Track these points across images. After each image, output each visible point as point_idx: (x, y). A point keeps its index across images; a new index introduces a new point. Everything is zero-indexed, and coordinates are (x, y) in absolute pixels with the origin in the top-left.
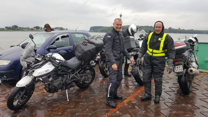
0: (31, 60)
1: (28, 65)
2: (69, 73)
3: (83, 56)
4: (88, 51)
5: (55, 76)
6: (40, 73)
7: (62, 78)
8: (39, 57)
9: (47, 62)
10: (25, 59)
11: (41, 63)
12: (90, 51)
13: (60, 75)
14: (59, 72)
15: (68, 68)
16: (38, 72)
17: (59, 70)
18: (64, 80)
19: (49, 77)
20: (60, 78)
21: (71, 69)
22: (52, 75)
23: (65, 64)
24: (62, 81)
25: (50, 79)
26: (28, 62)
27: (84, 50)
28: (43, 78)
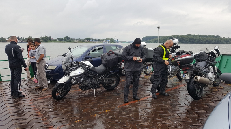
0: (69, 64)
1: (66, 68)
2: (96, 76)
3: (107, 63)
4: (110, 60)
5: (86, 77)
6: (74, 74)
7: (91, 80)
8: (74, 63)
9: (79, 67)
10: (65, 64)
11: (75, 67)
12: (112, 60)
13: (89, 77)
14: (89, 75)
15: (95, 72)
16: (73, 74)
17: (89, 73)
18: (93, 81)
19: (81, 78)
20: (90, 80)
21: (98, 73)
22: (83, 77)
23: (93, 69)
24: (91, 82)
25: (82, 79)
26: (66, 66)
27: (107, 59)
28: (76, 77)
